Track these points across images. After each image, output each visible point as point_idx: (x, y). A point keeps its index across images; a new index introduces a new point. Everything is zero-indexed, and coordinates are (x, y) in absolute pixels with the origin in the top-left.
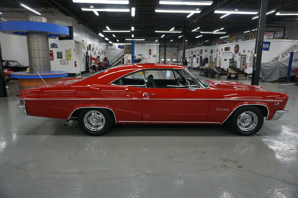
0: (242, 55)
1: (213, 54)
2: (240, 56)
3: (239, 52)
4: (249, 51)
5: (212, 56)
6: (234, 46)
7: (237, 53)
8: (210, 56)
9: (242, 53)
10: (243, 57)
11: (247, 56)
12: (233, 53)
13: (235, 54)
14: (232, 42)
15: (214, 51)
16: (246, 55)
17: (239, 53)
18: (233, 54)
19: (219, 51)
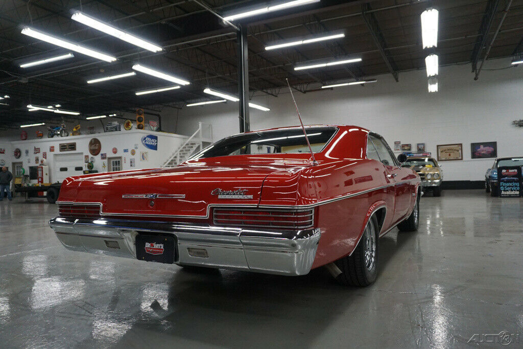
0: (110, 159)
1: (23, 159)
2: (106, 161)
3: (102, 152)
4: (126, 151)
5: (21, 163)
6: (88, 141)
7: (96, 154)
8: (14, 164)
9: (110, 154)
10: (112, 161)
11: (123, 159)
12: (84, 154)
13: (90, 156)
14: (80, 134)
15: (27, 152)
16: (120, 158)
17: (102, 155)
18: (87, 157)
19: (42, 151)
